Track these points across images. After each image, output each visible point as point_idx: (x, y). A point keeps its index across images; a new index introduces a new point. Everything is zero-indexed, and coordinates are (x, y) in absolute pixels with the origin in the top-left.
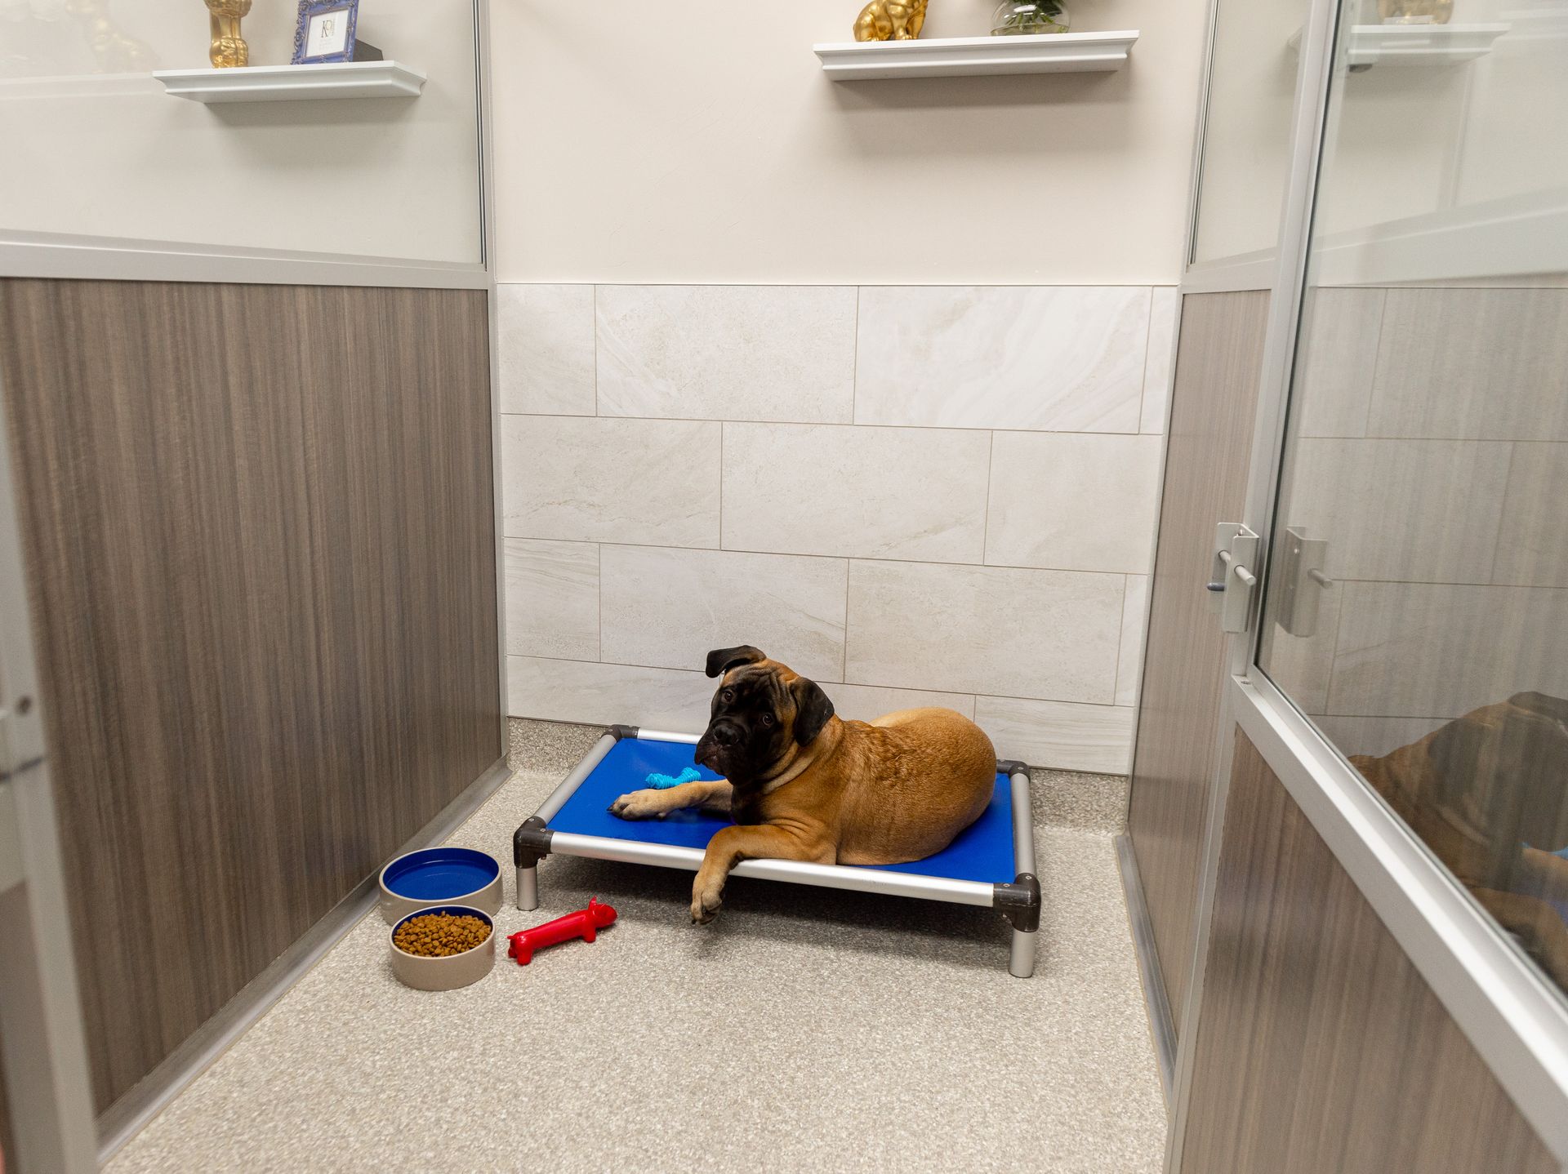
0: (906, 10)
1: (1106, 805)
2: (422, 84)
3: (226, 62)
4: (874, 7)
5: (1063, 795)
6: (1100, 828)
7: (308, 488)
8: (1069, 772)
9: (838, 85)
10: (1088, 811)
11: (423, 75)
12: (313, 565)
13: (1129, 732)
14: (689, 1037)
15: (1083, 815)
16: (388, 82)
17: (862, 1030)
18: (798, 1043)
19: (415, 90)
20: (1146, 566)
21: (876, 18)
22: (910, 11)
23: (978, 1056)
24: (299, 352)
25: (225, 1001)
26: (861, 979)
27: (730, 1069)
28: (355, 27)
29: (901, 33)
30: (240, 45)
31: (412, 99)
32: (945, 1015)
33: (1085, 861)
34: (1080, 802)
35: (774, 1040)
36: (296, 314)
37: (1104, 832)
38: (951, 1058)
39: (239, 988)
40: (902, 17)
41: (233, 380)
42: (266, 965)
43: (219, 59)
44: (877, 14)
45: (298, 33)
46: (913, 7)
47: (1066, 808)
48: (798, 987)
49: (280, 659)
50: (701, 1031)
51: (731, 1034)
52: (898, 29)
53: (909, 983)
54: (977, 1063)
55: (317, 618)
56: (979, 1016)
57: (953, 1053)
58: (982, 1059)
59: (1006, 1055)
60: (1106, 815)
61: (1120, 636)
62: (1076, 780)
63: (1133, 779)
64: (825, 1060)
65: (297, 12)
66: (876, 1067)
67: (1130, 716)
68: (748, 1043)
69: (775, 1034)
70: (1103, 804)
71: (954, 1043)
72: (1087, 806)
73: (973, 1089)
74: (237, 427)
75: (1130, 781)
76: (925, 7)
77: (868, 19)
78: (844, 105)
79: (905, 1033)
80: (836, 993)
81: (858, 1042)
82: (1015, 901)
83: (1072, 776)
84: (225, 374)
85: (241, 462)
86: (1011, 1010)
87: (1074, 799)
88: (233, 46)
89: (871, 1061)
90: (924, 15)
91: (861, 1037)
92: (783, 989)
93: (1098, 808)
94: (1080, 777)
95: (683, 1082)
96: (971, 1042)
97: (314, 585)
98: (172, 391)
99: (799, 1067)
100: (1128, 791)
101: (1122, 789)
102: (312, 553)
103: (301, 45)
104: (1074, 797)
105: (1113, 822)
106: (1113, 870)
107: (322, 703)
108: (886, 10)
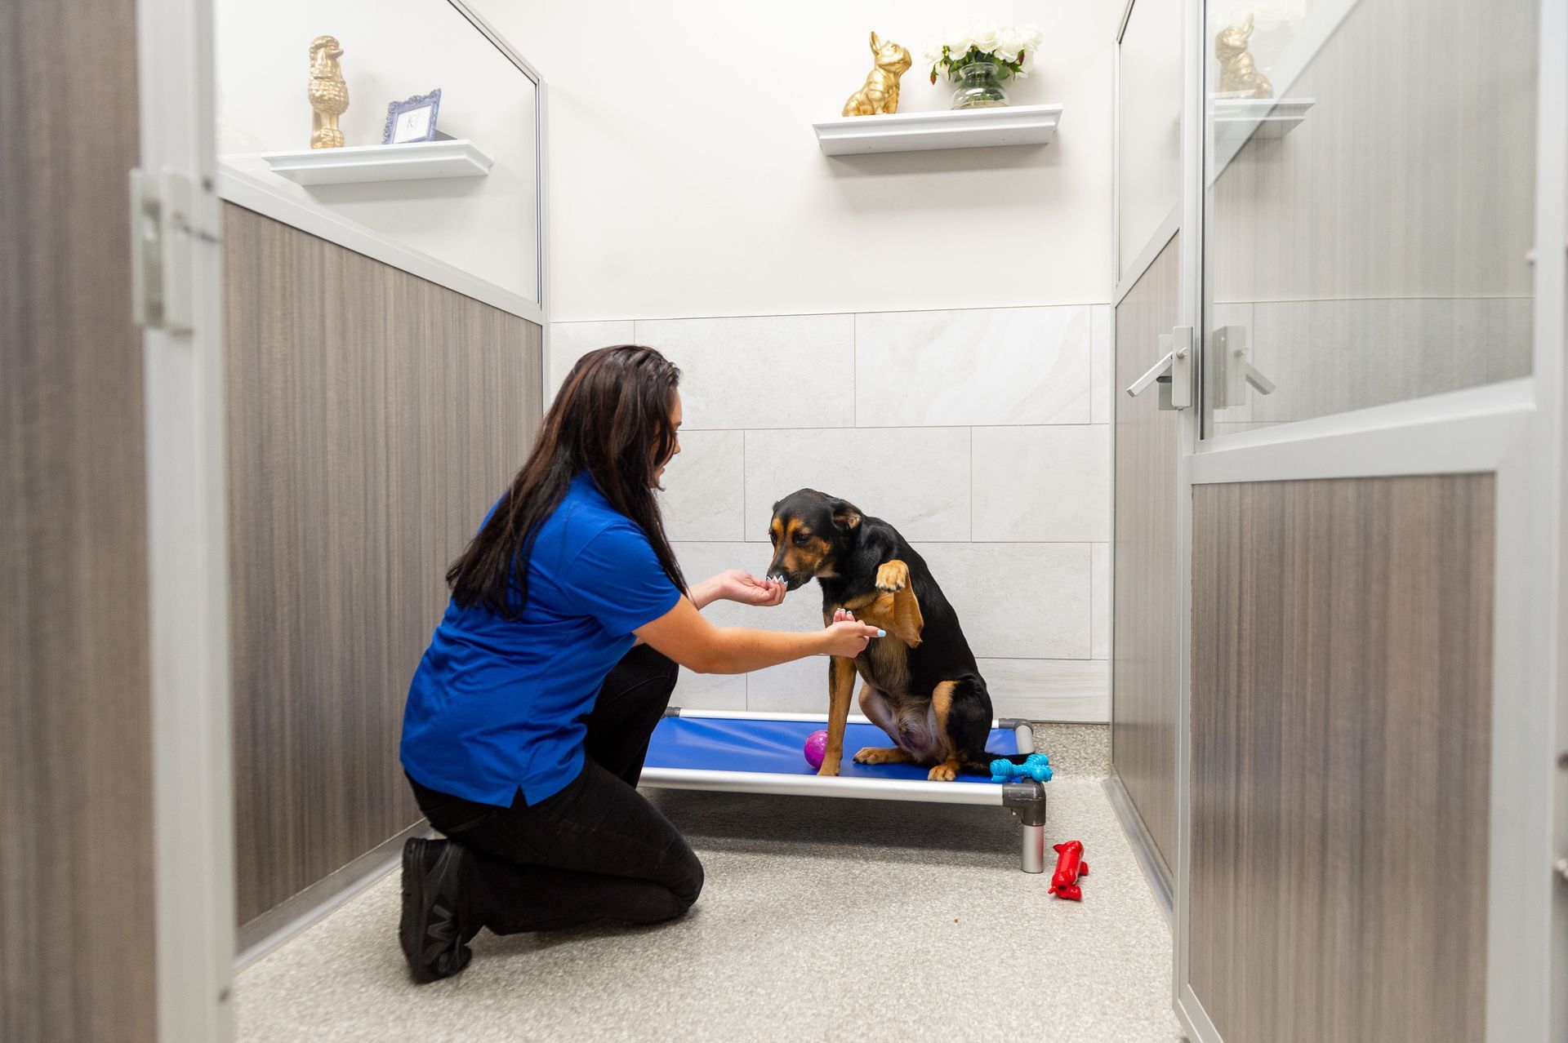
0: (883, 96)
1: (1093, 753)
2: (490, 166)
3: (325, 145)
4: (858, 96)
5: (1054, 746)
6: (1089, 774)
7: (387, 436)
8: (1058, 723)
9: (831, 159)
10: (1076, 759)
11: (492, 158)
12: (387, 506)
13: (1106, 683)
14: (734, 916)
15: (1073, 763)
16: (463, 157)
17: (894, 905)
18: (837, 915)
19: (485, 169)
20: (1107, 536)
21: (861, 103)
22: (886, 95)
23: (1001, 916)
24: (385, 319)
25: (285, 897)
26: (889, 874)
27: (774, 935)
28: (436, 117)
29: (880, 111)
30: (337, 134)
31: (482, 177)
32: (969, 893)
33: (1080, 797)
34: (1070, 752)
35: (814, 914)
36: (385, 290)
37: (1092, 778)
38: (977, 919)
39: (298, 889)
40: (880, 100)
41: (329, 323)
42: (325, 874)
43: (319, 144)
44: (860, 100)
45: (387, 127)
46: (888, 92)
47: (1058, 758)
48: (833, 881)
49: (354, 582)
50: (745, 912)
51: (773, 913)
52: (877, 108)
53: (933, 875)
54: (1002, 921)
55: (388, 556)
56: (998, 892)
57: (979, 915)
58: (1005, 918)
59: (1026, 915)
60: (1093, 761)
61: (1091, 596)
62: (1064, 730)
63: (1114, 726)
64: (862, 925)
65: (387, 111)
66: (910, 927)
67: (1105, 668)
68: (790, 917)
69: (815, 910)
70: (1089, 751)
71: (979, 909)
72: (1076, 754)
73: (1000, 936)
74: (330, 363)
75: (1111, 727)
76: (898, 95)
77: (853, 104)
78: (837, 174)
79: (934, 905)
80: (867, 883)
81: (892, 912)
82: (1024, 796)
83: (1061, 727)
84: (323, 316)
85: (331, 395)
86: (1027, 887)
87: (1064, 749)
88: (331, 134)
89: (905, 923)
90: (897, 102)
91: (894, 909)
92: (819, 883)
93: (1086, 756)
94: (1068, 728)
95: (732, 944)
96: (994, 908)
97: (388, 526)
98: (278, 313)
99: (839, 930)
100: (1110, 737)
101: (1105, 736)
102: (388, 496)
103: (389, 136)
104: (1064, 747)
105: (1100, 768)
106: (1104, 800)
107: (389, 635)
108: (867, 96)
